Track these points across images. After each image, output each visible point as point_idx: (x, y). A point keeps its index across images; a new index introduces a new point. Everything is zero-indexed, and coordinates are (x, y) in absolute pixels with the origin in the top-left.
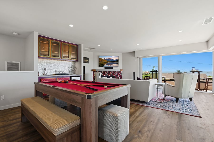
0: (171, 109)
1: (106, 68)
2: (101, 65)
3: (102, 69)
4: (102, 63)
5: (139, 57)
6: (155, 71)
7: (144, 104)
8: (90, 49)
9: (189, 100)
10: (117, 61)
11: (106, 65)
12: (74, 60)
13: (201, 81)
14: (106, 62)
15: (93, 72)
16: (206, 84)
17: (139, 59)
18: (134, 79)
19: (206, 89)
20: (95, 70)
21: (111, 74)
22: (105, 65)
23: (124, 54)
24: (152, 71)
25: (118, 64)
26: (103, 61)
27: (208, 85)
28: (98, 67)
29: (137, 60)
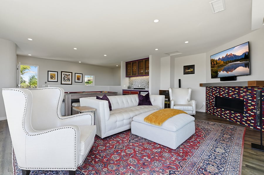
1: (223, 79)
2: (214, 75)
4: (215, 69)
10: (246, 58)
14: (222, 66)
15: (206, 88)
22: (222, 72)
26: (217, 63)
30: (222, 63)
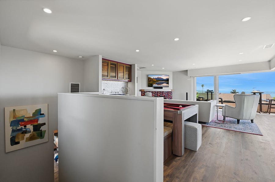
0: (233, 129)
1: (155, 88)
2: (150, 85)
3: (151, 89)
4: (151, 82)
5: (192, 77)
6: (211, 91)
7: (205, 124)
8: (140, 68)
9: (251, 122)
10: (167, 81)
11: (155, 85)
12: (127, 80)
13: (263, 102)
14: (155, 82)
15: (142, 92)
16: (269, 106)
17: (192, 78)
18: (187, 100)
19: (269, 112)
20: (144, 90)
21: (161, 94)
23: (174, 73)
24: (207, 91)
25: (168, 83)
26: (152, 80)
27: (271, 107)
28: (147, 87)
29: (190, 79)
30: (155, 80)
